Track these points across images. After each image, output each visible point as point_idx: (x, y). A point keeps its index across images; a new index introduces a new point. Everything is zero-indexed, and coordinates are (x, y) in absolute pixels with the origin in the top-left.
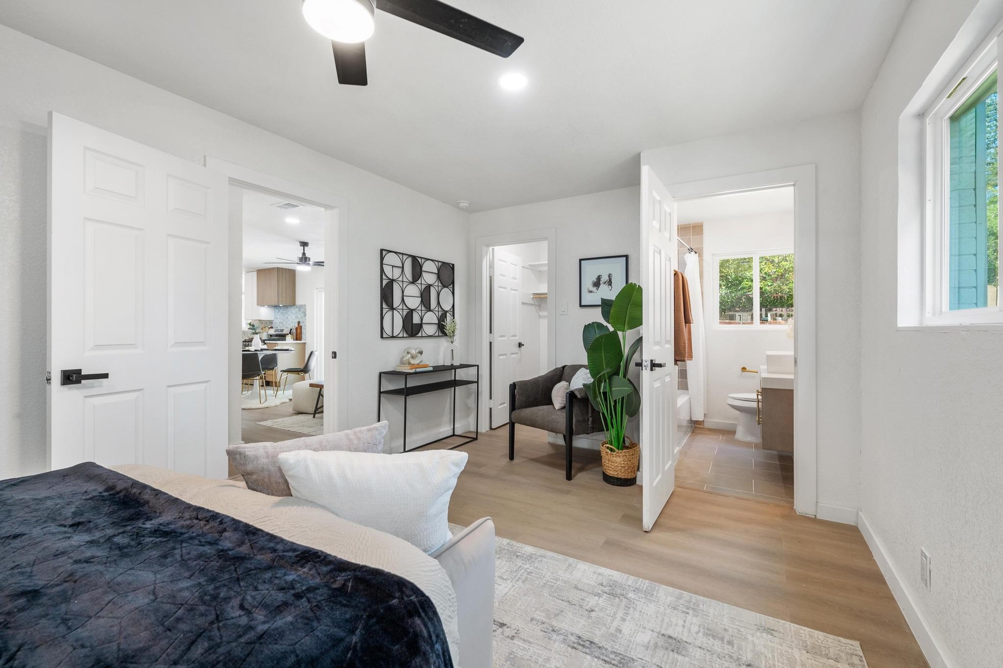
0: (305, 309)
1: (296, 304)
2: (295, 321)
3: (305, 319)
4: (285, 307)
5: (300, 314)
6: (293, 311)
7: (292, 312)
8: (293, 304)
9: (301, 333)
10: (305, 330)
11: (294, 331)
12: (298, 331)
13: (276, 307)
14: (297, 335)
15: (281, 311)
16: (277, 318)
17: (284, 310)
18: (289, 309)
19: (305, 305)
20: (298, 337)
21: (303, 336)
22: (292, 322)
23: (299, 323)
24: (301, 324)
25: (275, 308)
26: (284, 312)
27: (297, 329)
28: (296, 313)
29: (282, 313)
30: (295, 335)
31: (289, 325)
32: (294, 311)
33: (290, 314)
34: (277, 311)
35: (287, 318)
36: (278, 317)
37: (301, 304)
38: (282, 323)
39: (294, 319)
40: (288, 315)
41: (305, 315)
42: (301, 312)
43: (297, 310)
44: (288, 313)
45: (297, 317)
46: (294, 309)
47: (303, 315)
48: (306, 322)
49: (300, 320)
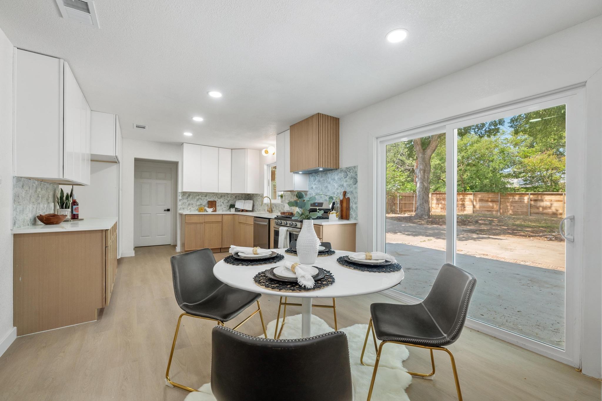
0: (356, 172)
1: (340, 167)
2: (338, 191)
3: (356, 188)
4: (326, 171)
5: (346, 181)
6: (336, 176)
7: (334, 179)
8: (336, 168)
9: (348, 208)
10: (356, 203)
11: (338, 205)
12: (345, 205)
13: (310, 173)
14: (342, 211)
15: (318, 178)
16: (312, 188)
17: (322, 177)
18: (329, 175)
19: (355, 167)
20: (344, 214)
21: (352, 212)
23: (345, 193)
24: (348, 195)
25: (310, 175)
26: (321, 179)
27: (342, 202)
28: (340, 179)
29: (319, 181)
30: (339, 210)
32: (336, 178)
33: (332, 181)
34: (312, 179)
35: (327, 187)
36: (314, 187)
37: (348, 166)
39: (337, 189)
40: (329, 183)
41: (356, 182)
42: (348, 177)
43: (342, 175)
44: (330, 180)
45: (342, 186)
46: (338, 174)
47: (351, 182)
48: (356, 193)
49: (348, 190)
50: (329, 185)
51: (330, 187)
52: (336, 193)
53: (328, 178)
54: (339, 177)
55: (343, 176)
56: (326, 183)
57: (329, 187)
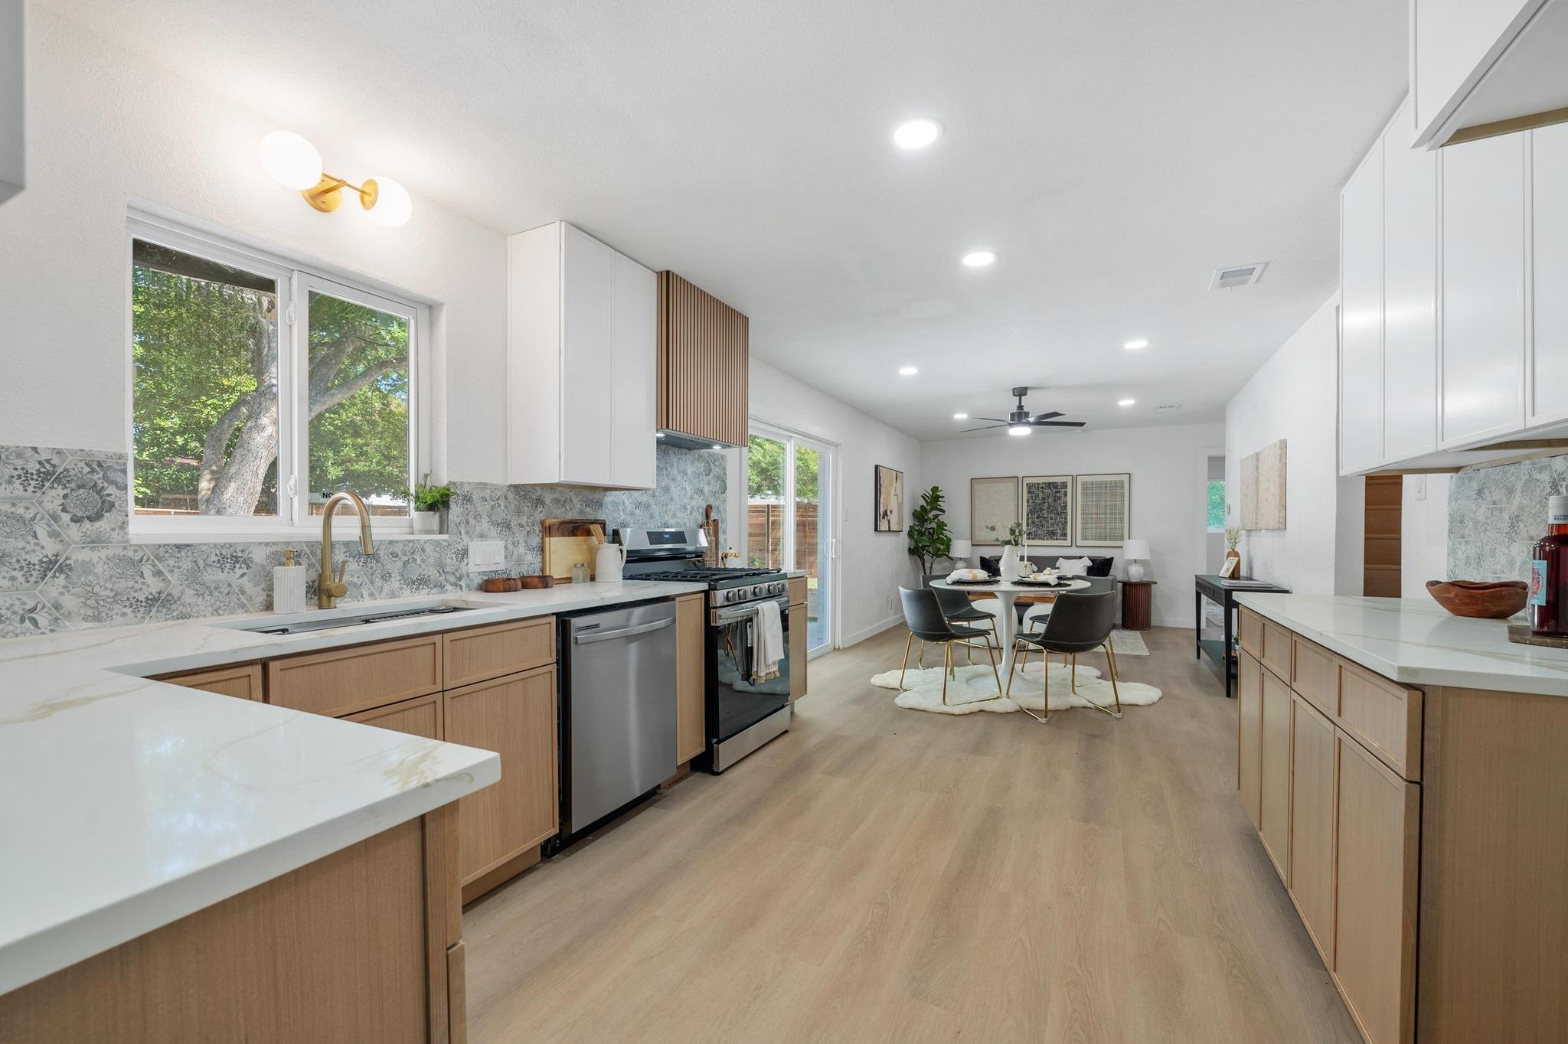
0: (724, 469)
2: (694, 503)
3: (724, 501)
5: (709, 484)
6: (688, 466)
7: (685, 473)
9: (716, 542)
10: (724, 532)
22: (685, 507)
23: (709, 510)
24: (714, 514)
28: (698, 475)
31: (674, 515)
32: (690, 470)
33: (679, 478)
38: (647, 506)
39: (691, 498)
40: (674, 480)
41: (724, 490)
42: (711, 475)
43: (700, 466)
44: (675, 472)
45: (701, 492)
46: (692, 463)
47: (716, 486)
48: (725, 510)
49: (712, 502)
50: (672, 485)
51: (675, 491)
52: (689, 507)
53: (672, 465)
54: (694, 469)
55: (702, 470)
56: (665, 477)
57: (673, 489)
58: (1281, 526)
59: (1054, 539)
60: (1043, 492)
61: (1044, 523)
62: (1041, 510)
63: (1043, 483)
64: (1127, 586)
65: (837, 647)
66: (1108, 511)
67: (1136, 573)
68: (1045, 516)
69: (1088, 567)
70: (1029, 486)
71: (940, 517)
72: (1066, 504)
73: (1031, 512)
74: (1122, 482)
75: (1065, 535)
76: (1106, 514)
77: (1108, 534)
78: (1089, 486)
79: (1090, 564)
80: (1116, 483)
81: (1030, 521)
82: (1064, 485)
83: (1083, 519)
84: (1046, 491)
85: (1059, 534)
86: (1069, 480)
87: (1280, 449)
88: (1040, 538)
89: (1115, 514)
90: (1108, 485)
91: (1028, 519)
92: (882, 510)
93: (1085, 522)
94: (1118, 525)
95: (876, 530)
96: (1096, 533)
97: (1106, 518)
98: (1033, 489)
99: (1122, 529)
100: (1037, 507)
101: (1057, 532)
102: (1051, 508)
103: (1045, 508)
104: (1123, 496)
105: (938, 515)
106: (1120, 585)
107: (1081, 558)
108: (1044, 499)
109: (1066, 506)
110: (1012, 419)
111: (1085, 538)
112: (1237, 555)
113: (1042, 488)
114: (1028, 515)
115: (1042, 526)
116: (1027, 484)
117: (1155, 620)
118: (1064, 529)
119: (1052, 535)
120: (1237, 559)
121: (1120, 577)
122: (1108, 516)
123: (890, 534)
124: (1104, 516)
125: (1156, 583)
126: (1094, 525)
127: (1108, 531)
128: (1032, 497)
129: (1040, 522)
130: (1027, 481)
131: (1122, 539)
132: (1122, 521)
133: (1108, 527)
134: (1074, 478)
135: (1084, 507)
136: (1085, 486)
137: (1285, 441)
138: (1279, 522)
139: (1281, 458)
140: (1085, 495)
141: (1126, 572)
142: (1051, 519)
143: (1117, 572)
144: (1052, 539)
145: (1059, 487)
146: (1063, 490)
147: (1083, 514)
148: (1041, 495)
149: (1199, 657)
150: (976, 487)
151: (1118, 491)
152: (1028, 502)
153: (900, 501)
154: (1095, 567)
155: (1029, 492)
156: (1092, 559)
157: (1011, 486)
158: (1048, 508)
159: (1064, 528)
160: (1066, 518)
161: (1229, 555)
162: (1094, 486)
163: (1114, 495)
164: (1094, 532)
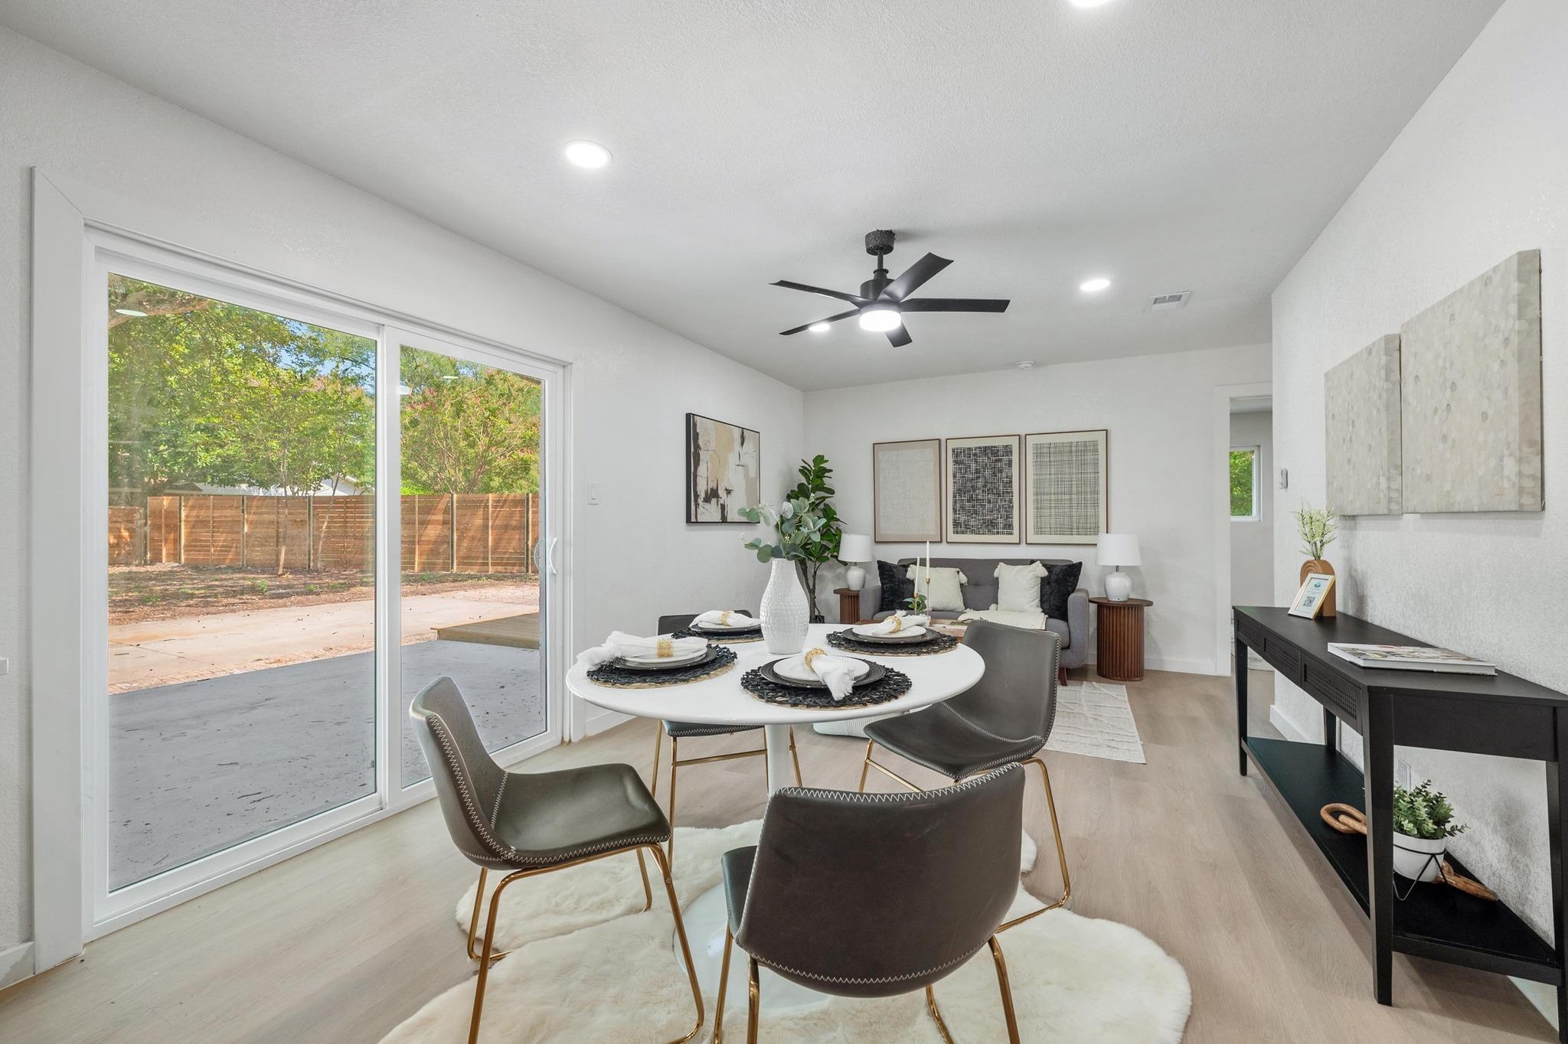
58: (1529, 501)
59: (993, 534)
60: (976, 462)
61: (979, 508)
62: (974, 488)
63: (976, 448)
64: (1105, 609)
65: (567, 739)
66: (1074, 489)
67: (1118, 589)
68: (980, 497)
69: (1043, 579)
70: (956, 453)
71: (827, 501)
72: (1010, 478)
73: (959, 492)
74: (1095, 443)
75: (1010, 526)
76: (1071, 494)
77: (1075, 525)
78: (1045, 450)
79: (1044, 573)
80: (1085, 446)
81: (958, 506)
82: (1008, 450)
83: (1037, 501)
84: (980, 460)
85: (1001, 526)
86: (1014, 443)
87: (1520, 280)
88: (973, 532)
89: (1086, 493)
90: (1074, 449)
91: (955, 502)
92: (702, 488)
93: (1039, 508)
94: (1090, 511)
95: (688, 521)
96: (1056, 524)
97: (1071, 499)
98: (962, 458)
99: (1096, 516)
100: (969, 484)
101: (998, 522)
102: (989, 486)
103: (980, 485)
104: (1096, 464)
105: (824, 498)
106: (1093, 607)
107: (1032, 562)
108: (977, 471)
109: (1011, 482)
110: (864, 294)
111: (1039, 531)
112: (1327, 569)
113: (975, 455)
114: (954, 497)
115: (976, 513)
116: (953, 450)
117: (1150, 662)
118: (1007, 517)
119: (990, 526)
120: (1330, 578)
121: (1095, 592)
122: (1074, 496)
123: (724, 527)
124: (1067, 497)
125: (1150, 604)
126: (1053, 511)
127: (1075, 520)
128: (960, 469)
129: (973, 507)
130: (952, 445)
131: (1096, 533)
132: (1096, 505)
133: (1074, 514)
134: (1022, 439)
135: (1038, 483)
136: (1039, 451)
137: (1537, 255)
138: (1522, 491)
139: (1522, 304)
140: (1038, 464)
141: (1103, 584)
142: (989, 502)
143: (1089, 584)
144: (990, 532)
145: (1000, 453)
146: (1005, 458)
147: (1036, 494)
148: (973, 466)
149: (1244, 771)
150: (880, 455)
151: (1089, 457)
152: (955, 476)
153: (752, 473)
154: (1054, 577)
155: (956, 462)
156: (1048, 565)
157: (931, 453)
158: (985, 486)
159: (1009, 516)
160: (1011, 501)
161: (1306, 569)
162: (1052, 450)
163: (1084, 463)
164: (1053, 521)
